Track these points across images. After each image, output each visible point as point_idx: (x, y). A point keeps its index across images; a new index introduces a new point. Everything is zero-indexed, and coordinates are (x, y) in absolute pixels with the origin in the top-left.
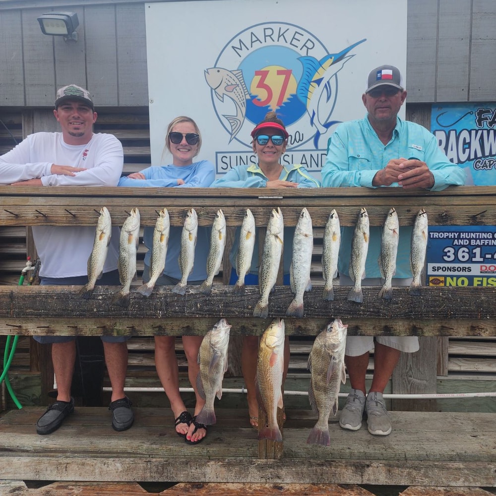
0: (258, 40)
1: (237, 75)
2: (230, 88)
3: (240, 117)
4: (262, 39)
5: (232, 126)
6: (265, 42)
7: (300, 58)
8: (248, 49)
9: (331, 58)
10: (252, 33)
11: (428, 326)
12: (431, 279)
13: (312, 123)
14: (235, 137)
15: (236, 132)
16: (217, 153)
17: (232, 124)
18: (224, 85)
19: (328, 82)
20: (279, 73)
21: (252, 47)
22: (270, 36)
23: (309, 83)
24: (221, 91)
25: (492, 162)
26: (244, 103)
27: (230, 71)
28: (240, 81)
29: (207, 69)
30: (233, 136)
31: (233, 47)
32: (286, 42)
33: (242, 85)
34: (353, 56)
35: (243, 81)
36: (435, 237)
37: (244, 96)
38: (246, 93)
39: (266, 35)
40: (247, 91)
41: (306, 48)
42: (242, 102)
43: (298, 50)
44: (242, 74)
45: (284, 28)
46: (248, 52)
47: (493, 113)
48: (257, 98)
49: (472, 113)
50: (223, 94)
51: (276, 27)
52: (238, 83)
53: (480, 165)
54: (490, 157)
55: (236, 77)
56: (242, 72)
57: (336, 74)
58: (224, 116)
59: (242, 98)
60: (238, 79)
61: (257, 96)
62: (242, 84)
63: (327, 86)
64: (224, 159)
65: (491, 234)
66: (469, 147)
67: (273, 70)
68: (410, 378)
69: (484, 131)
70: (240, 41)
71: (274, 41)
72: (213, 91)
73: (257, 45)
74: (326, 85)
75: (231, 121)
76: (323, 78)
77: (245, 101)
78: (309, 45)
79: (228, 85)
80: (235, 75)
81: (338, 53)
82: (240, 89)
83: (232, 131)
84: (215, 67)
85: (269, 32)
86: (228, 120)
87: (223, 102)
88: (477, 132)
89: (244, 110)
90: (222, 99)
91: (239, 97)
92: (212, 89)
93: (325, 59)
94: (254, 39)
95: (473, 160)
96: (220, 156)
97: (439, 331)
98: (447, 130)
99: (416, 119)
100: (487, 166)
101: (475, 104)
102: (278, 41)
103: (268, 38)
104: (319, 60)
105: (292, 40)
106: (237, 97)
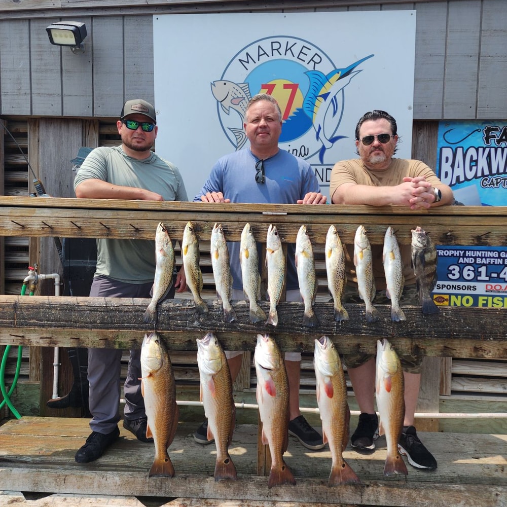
0: (265, 53)
1: (243, 88)
2: (237, 101)
4: (269, 53)
5: (237, 139)
6: (273, 55)
7: (307, 73)
8: (255, 63)
9: (338, 73)
10: (259, 47)
11: (430, 346)
12: (435, 296)
13: (318, 137)
15: (241, 145)
17: (238, 137)
18: (230, 98)
19: (335, 97)
20: (286, 86)
21: (259, 60)
22: (277, 50)
23: (316, 97)
24: (227, 103)
25: (499, 180)
27: (237, 84)
29: (214, 82)
30: (238, 149)
31: (240, 60)
32: (294, 56)
33: (248, 99)
34: (360, 71)
35: (249, 94)
36: (440, 255)
39: (274, 48)
41: (313, 63)
43: (305, 64)
44: (248, 87)
45: (291, 42)
46: (255, 66)
47: (501, 131)
49: (479, 130)
50: (229, 107)
51: (283, 41)
52: (244, 96)
53: (486, 182)
54: (497, 175)
55: (243, 90)
56: (248, 85)
57: (342, 89)
58: (229, 129)
60: (244, 92)
62: (249, 97)
63: (334, 101)
65: (497, 253)
66: (476, 165)
67: (279, 84)
69: (491, 149)
70: (247, 54)
71: (281, 55)
72: (219, 103)
73: (264, 59)
74: (332, 100)
75: (236, 134)
76: (329, 93)
78: (317, 59)
79: (234, 98)
80: (241, 88)
81: (345, 68)
82: (246, 102)
83: (237, 144)
84: (221, 80)
85: (276, 46)
86: (234, 133)
87: (229, 115)
88: (484, 149)
90: (227, 112)
92: (218, 101)
93: (332, 74)
94: (261, 52)
95: (480, 177)
97: (442, 351)
98: (454, 147)
99: (422, 135)
100: (494, 184)
101: (483, 121)
102: (285, 55)
103: (275, 52)
104: (326, 75)
105: (300, 54)
106: (243, 110)
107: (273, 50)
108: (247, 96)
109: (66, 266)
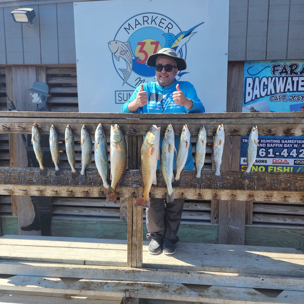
0: (139, 23)
1: (127, 45)
2: (123, 52)
3: (129, 70)
4: (142, 23)
5: (124, 76)
6: (144, 25)
7: (164, 34)
8: (134, 29)
9: (183, 34)
10: (136, 20)
12: (242, 167)
14: (126, 82)
15: (127, 79)
16: (116, 91)
17: (124, 74)
18: (119, 51)
19: (181, 49)
20: (152, 43)
21: (136, 28)
22: (146, 21)
24: (118, 54)
25: (281, 97)
26: (131, 61)
27: (123, 43)
28: (129, 48)
29: (110, 42)
30: (125, 81)
31: (125, 28)
32: (156, 25)
33: (130, 51)
34: (196, 32)
35: (130, 48)
36: (245, 142)
37: (131, 57)
38: (132, 56)
39: (144, 20)
40: (133, 54)
41: (168, 28)
42: (130, 61)
43: (163, 29)
44: (130, 44)
45: (155, 16)
46: (134, 31)
47: (282, 66)
48: (139, 59)
49: (269, 67)
50: (119, 56)
51: (150, 16)
52: (128, 49)
53: (273, 98)
54: (279, 94)
55: (127, 46)
56: (130, 43)
57: (185, 44)
58: (119, 69)
59: (130, 59)
60: (128, 47)
61: (139, 57)
62: (130, 50)
63: (181, 51)
64: (120, 95)
65: (279, 140)
66: (267, 88)
67: (148, 42)
68: (229, 225)
69: (276, 78)
70: (129, 24)
71: (149, 24)
72: (113, 54)
73: (139, 27)
74: (179, 50)
75: (124, 72)
76: (178, 46)
77: (132, 60)
78: (170, 26)
79: (122, 51)
80: (126, 45)
81: (187, 31)
82: (129, 53)
83: (124, 78)
84: (114, 40)
85: (146, 19)
86: (122, 72)
87: (119, 61)
88: (272, 78)
89: (131, 65)
90: (118, 59)
91: (128, 58)
92: (112, 53)
93: (179, 35)
94: (137, 23)
95: (269, 95)
96: (117, 93)
98: (254, 77)
99: (235, 70)
100: (277, 99)
101: (271, 61)
102: (151, 24)
103: (145, 22)
104: (175, 35)
105: (160, 23)
106: (127, 58)
107: (144, 21)
108: (129, 50)
109: (28, 151)
